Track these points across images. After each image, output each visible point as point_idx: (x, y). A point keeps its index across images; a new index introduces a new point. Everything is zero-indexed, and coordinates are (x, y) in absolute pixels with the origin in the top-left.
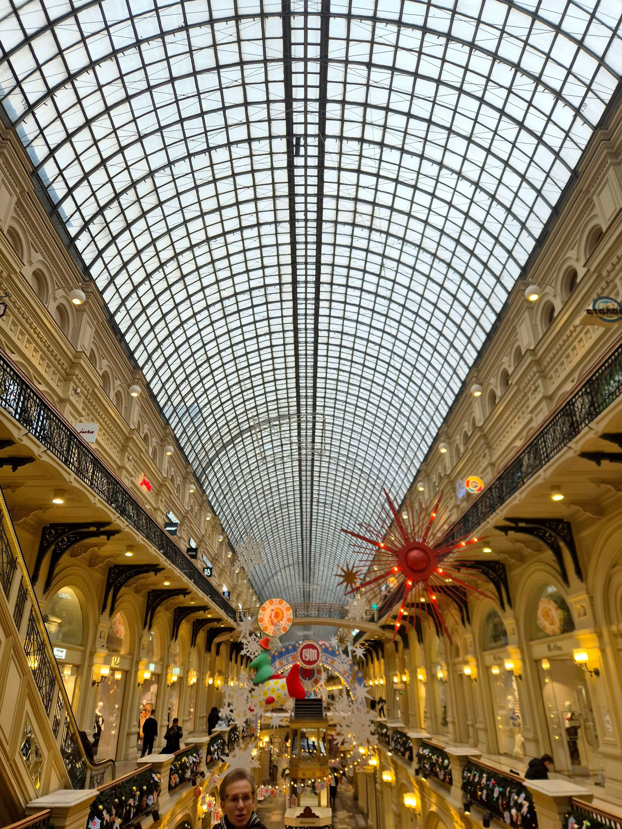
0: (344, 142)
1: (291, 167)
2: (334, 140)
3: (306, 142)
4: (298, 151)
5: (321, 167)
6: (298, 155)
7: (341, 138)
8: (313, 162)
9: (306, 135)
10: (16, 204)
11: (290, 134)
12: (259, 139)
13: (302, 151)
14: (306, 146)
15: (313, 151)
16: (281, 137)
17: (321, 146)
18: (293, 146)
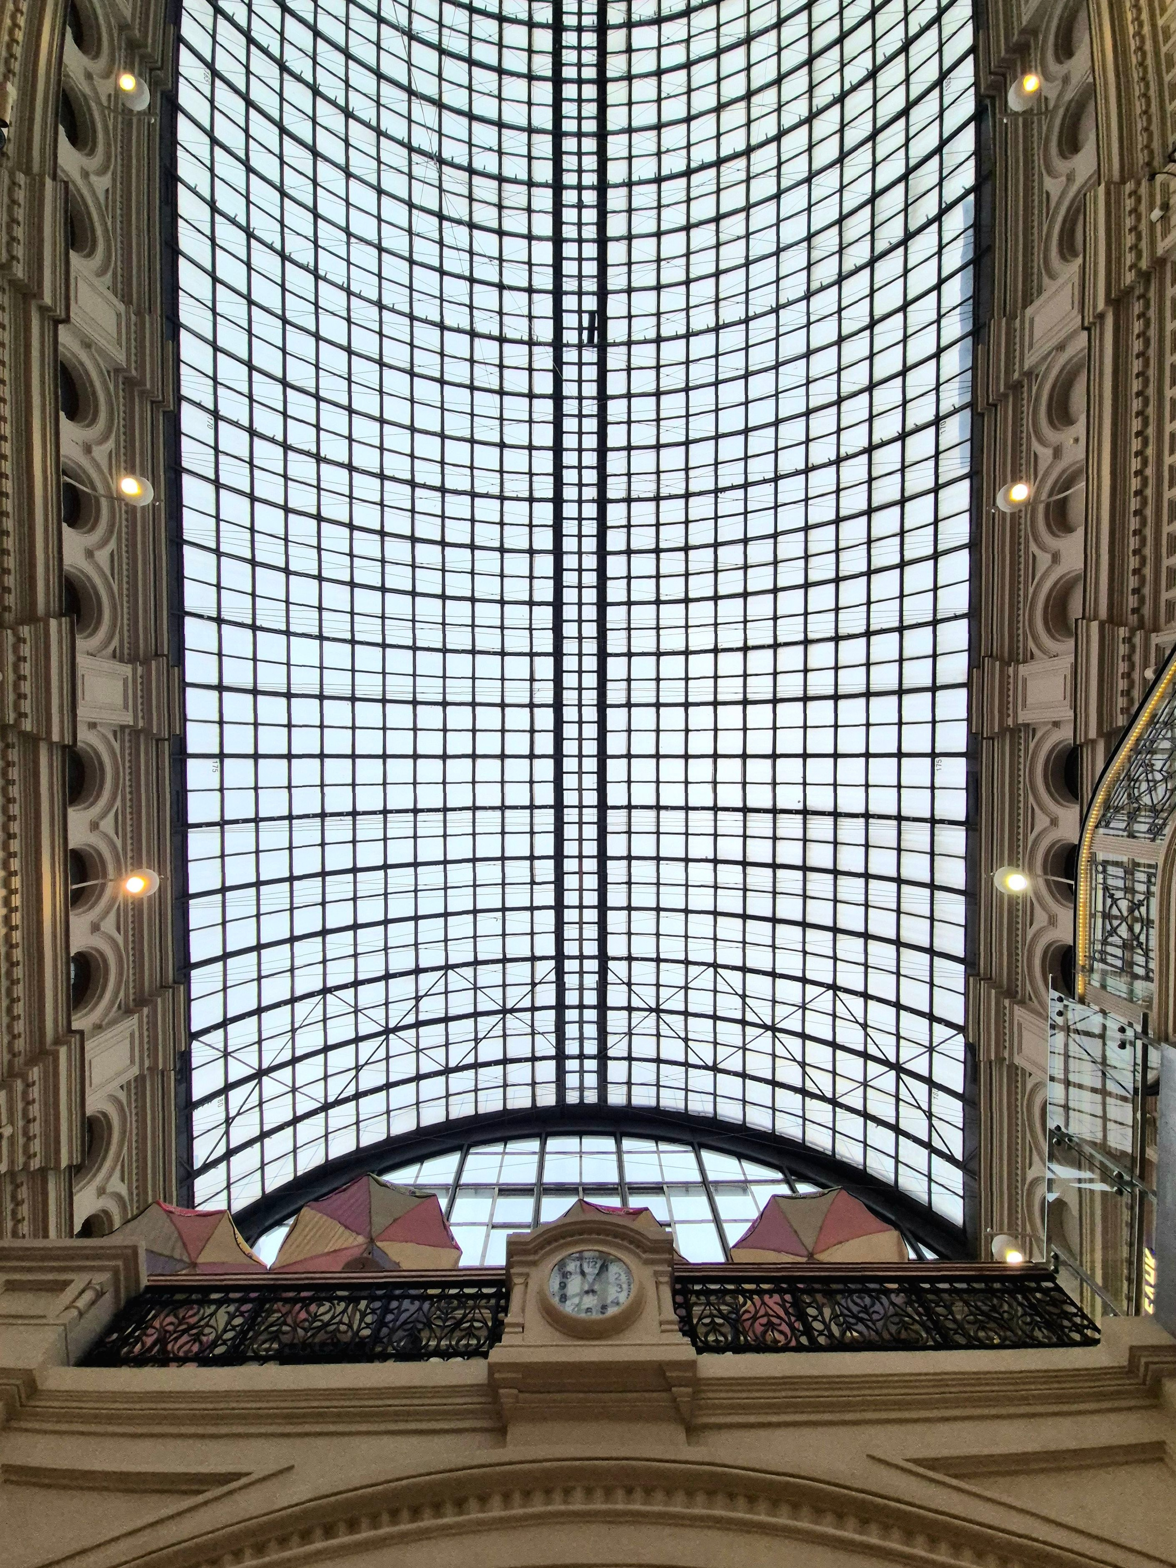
0: (526, 338)
1: (602, 293)
2: (541, 339)
3: (580, 335)
4: (592, 321)
5: (557, 293)
6: (591, 313)
7: (531, 343)
8: (570, 302)
9: (580, 346)
10: (1032, 302)
11: (602, 348)
12: (645, 342)
13: (586, 318)
14: (580, 329)
15: (570, 320)
16: (615, 344)
17: (558, 329)
18: (598, 329)
